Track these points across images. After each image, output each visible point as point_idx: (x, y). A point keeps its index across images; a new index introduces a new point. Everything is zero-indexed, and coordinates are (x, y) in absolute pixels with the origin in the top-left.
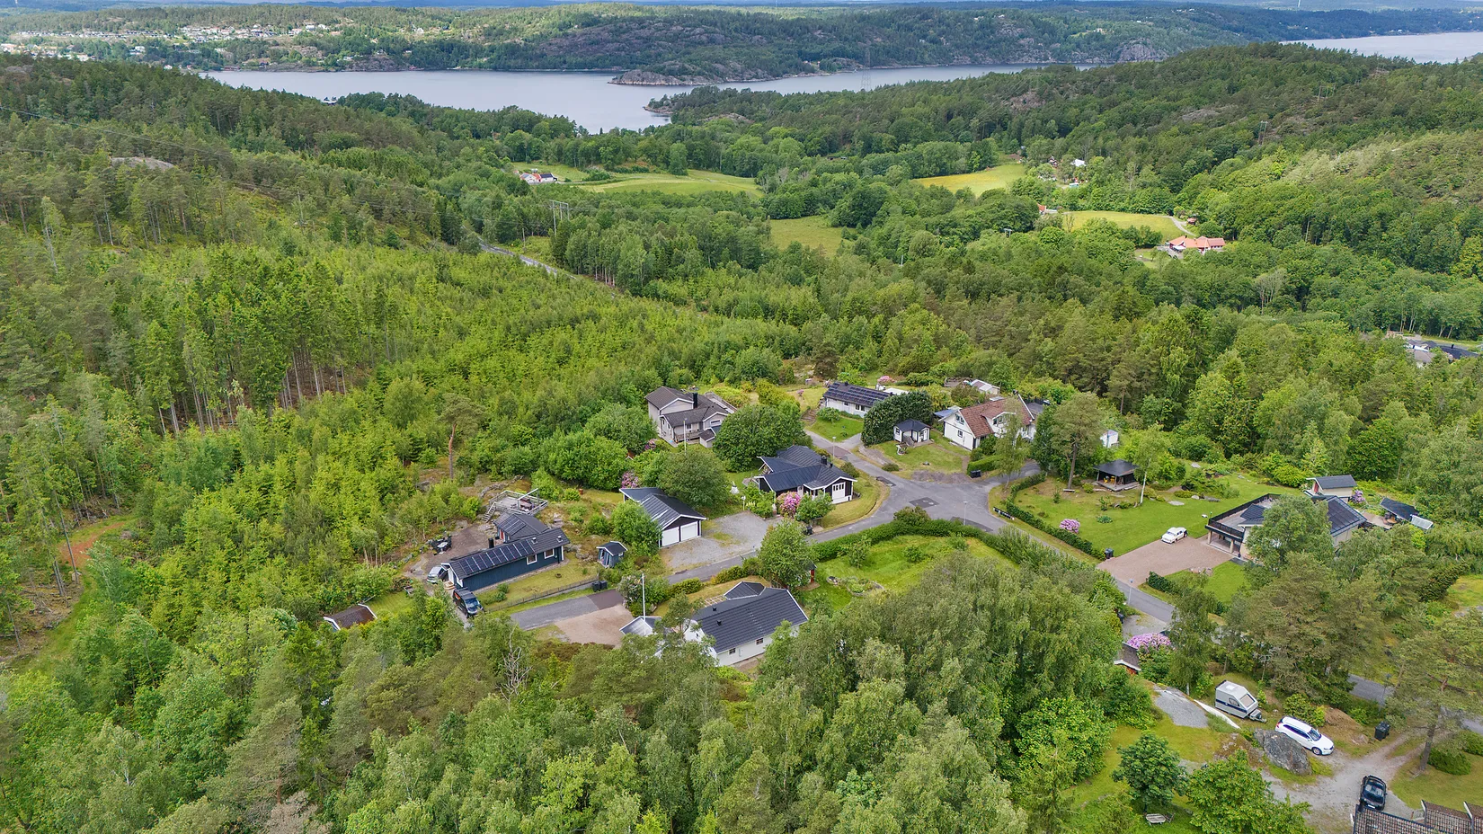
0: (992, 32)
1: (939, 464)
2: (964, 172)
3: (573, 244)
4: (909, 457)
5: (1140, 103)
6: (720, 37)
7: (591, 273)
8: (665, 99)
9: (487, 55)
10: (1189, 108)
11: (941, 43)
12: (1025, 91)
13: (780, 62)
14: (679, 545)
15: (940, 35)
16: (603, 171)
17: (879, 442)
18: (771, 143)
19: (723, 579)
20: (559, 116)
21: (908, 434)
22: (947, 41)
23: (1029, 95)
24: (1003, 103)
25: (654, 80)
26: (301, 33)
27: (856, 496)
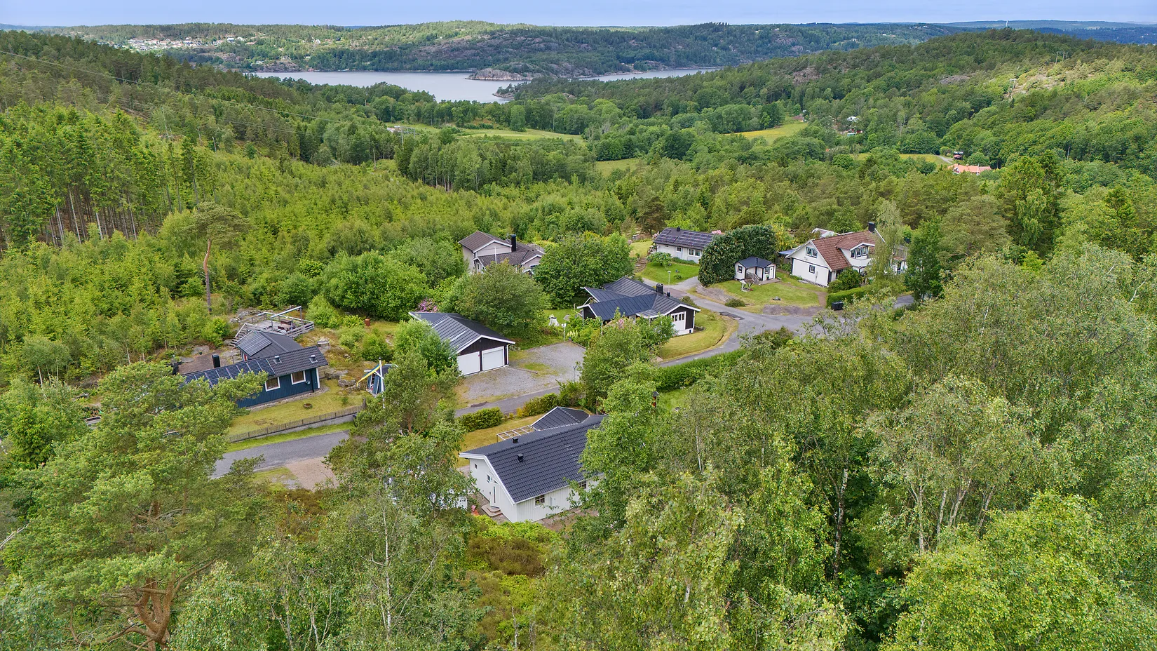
0: (770, 41)
1: (791, 299)
2: (756, 130)
3: (416, 156)
4: (755, 293)
5: (902, 73)
6: (554, 45)
7: (432, 182)
8: (510, 86)
9: (371, 60)
10: (943, 76)
11: (730, 50)
12: (804, 67)
13: (603, 63)
14: (480, 375)
15: (728, 44)
16: (454, 126)
17: (720, 281)
18: (595, 109)
19: (532, 411)
20: (421, 91)
21: (752, 271)
22: (734, 48)
23: (808, 70)
24: (787, 77)
25: (502, 76)
26: (223, 43)
27: (697, 330)
